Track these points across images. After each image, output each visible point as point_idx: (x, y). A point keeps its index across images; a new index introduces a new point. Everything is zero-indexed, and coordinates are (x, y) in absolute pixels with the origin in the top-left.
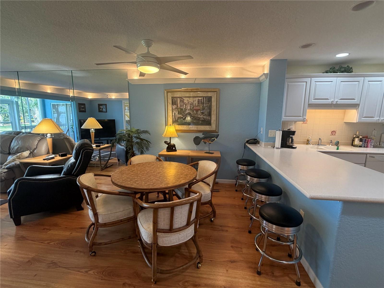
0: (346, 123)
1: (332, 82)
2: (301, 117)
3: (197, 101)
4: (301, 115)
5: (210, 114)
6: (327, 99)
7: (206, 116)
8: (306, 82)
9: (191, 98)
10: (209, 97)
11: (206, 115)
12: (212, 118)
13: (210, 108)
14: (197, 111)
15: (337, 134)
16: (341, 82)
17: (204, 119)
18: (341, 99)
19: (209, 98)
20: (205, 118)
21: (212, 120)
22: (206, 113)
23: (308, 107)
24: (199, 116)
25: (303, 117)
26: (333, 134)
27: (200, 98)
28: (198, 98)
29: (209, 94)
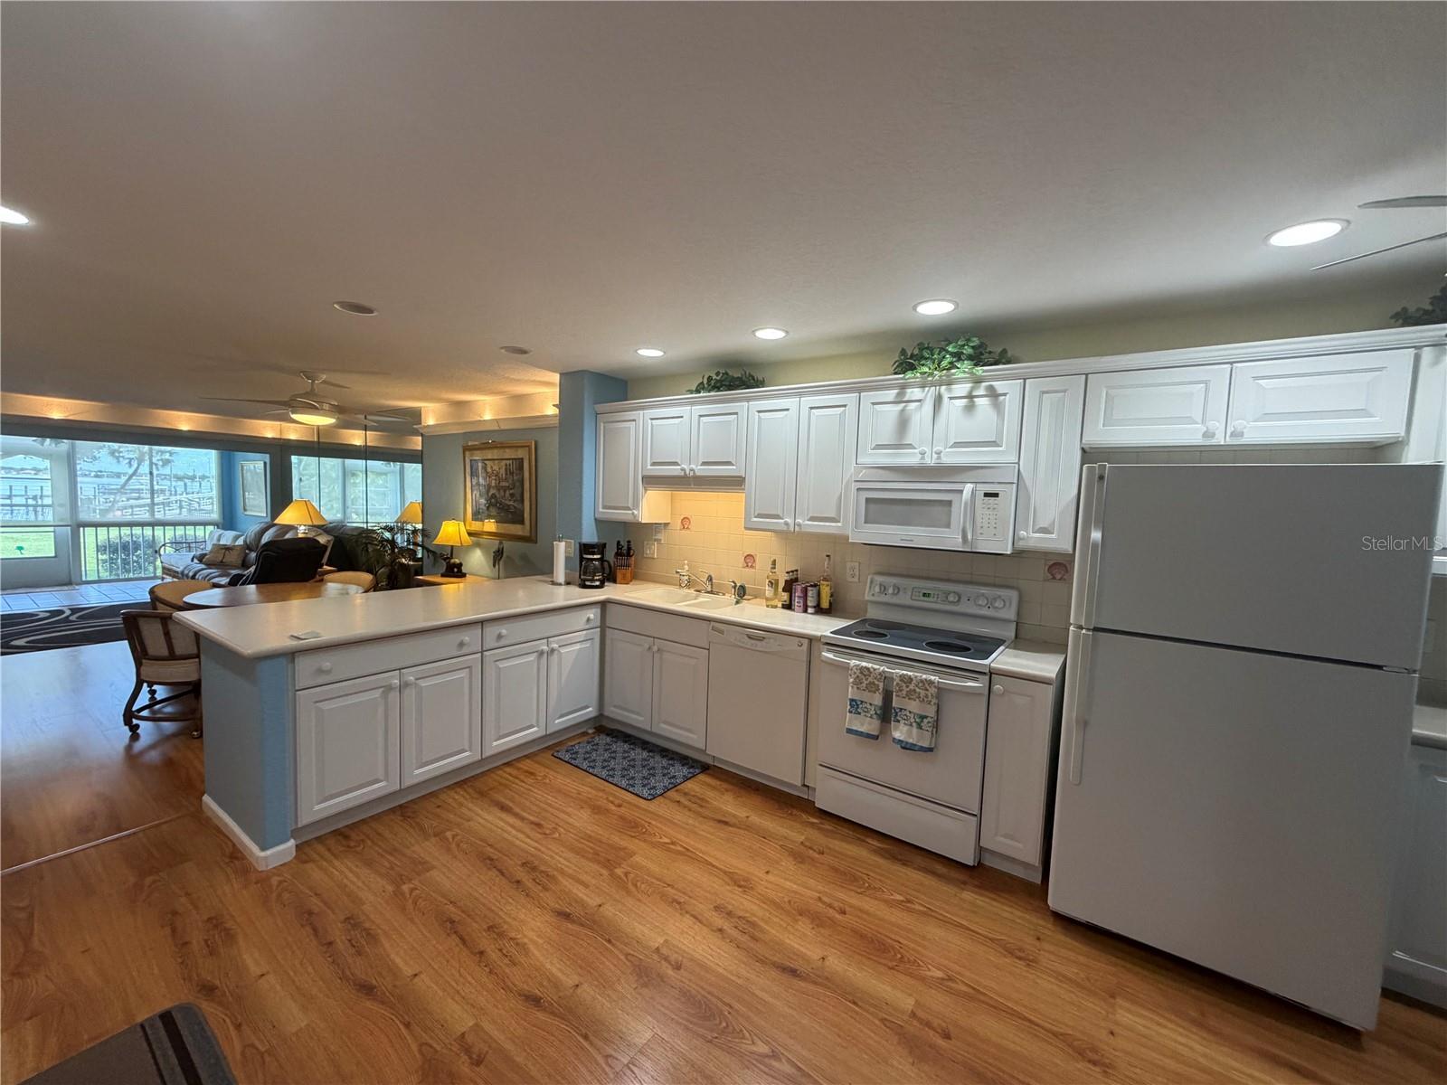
1: (682, 417)
2: (627, 508)
3: (504, 468)
5: (522, 501)
6: (675, 464)
7: (517, 502)
8: (635, 421)
9: (496, 462)
10: (518, 460)
11: (516, 500)
12: (525, 506)
13: (522, 484)
14: (505, 489)
15: (758, 565)
16: (700, 416)
17: (514, 509)
20: (515, 506)
21: (525, 511)
22: (517, 495)
24: (508, 502)
26: (750, 564)
27: (508, 462)
28: (504, 462)
29: (521, 453)
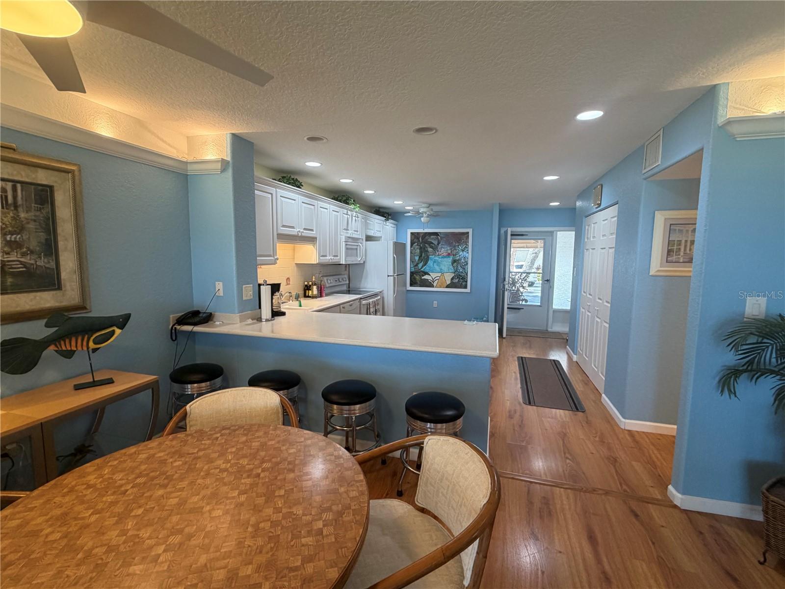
1: (295, 200)
4: (272, 254)
5: (51, 248)
6: (293, 227)
7: (34, 257)
8: (272, 194)
10: (40, 188)
11: (32, 252)
12: (62, 263)
13: (50, 226)
15: (291, 283)
16: (303, 202)
17: (25, 267)
18: (305, 229)
19: (42, 190)
20: (32, 262)
21: (62, 268)
22: (34, 244)
23: (278, 238)
25: (274, 257)
26: (288, 283)
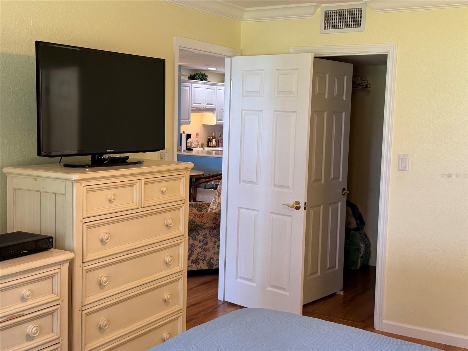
0: (203, 125)
1: (202, 88)
2: (187, 120)
4: (188, 119)
6: (200, 104)
8: (189, 87)
15: (199, 136)
16: (207, 89)
18: (207, 104)
23: (191, 110)
25: (189, 120)
26: (197, 136)
